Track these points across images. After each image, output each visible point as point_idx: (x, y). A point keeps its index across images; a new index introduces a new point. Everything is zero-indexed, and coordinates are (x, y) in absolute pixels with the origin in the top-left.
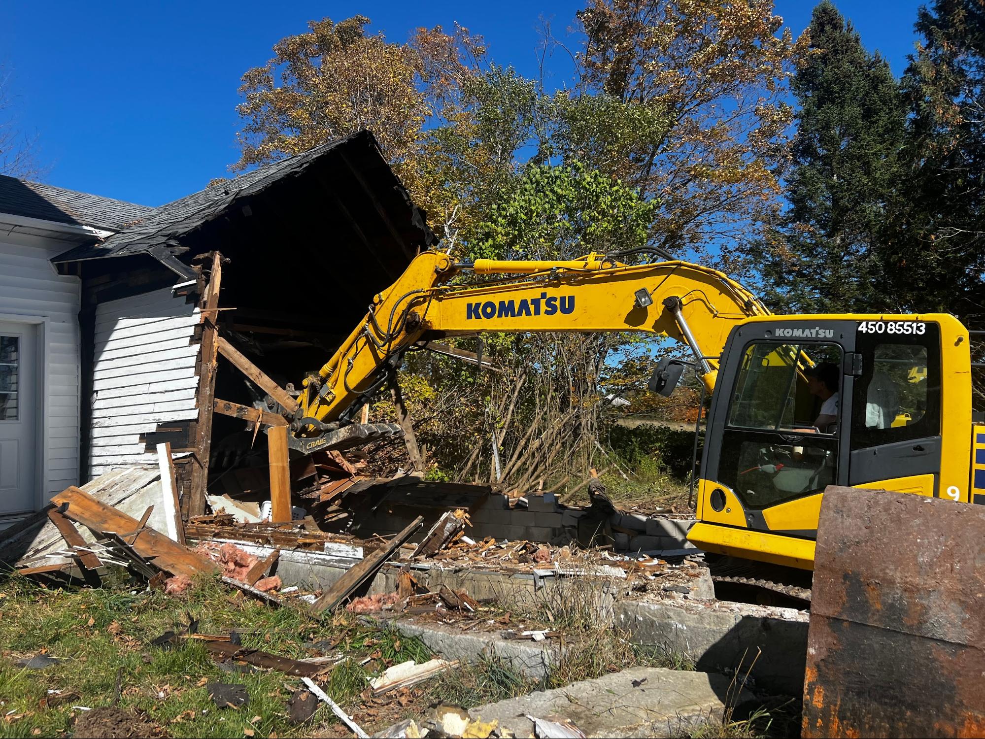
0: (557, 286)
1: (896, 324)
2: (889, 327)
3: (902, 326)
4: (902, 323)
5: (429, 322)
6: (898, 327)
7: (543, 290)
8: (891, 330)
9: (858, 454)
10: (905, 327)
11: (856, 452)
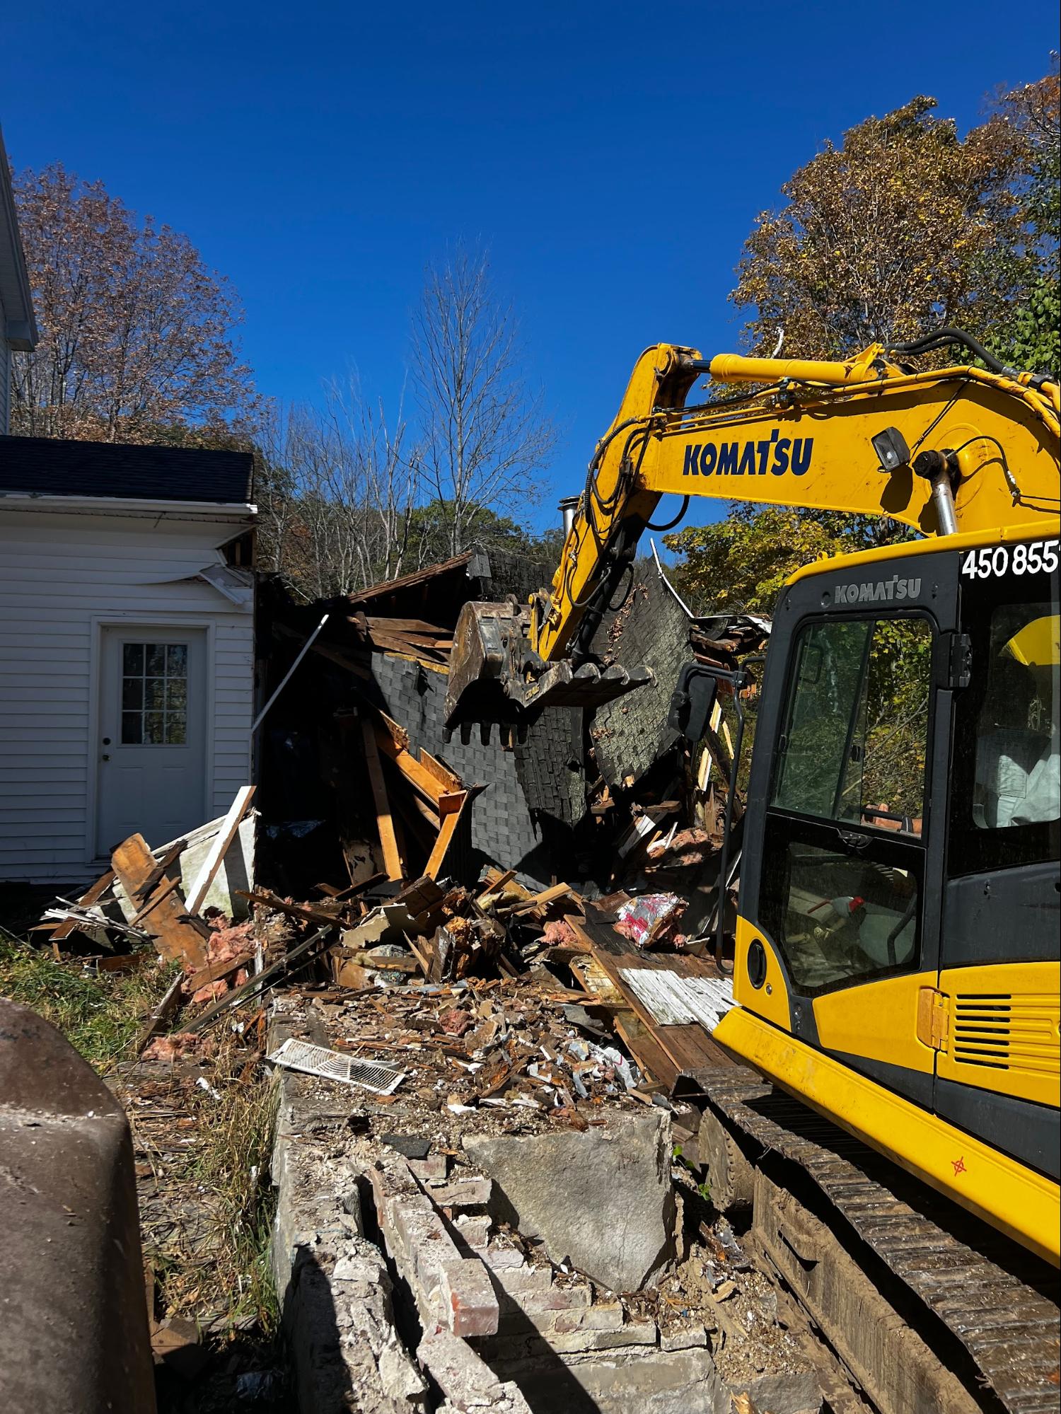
0: (795, 416)
1: (1028, 547)
2: (1017, 559)
3: (1039, 552)
4: (1039, 545)
5: (642, 475)
6: (1032, 558)
7: (774, 424)
8: (1020, 565)
9: (958, 886)
10: (1047, 556)
11: (953, 883)
